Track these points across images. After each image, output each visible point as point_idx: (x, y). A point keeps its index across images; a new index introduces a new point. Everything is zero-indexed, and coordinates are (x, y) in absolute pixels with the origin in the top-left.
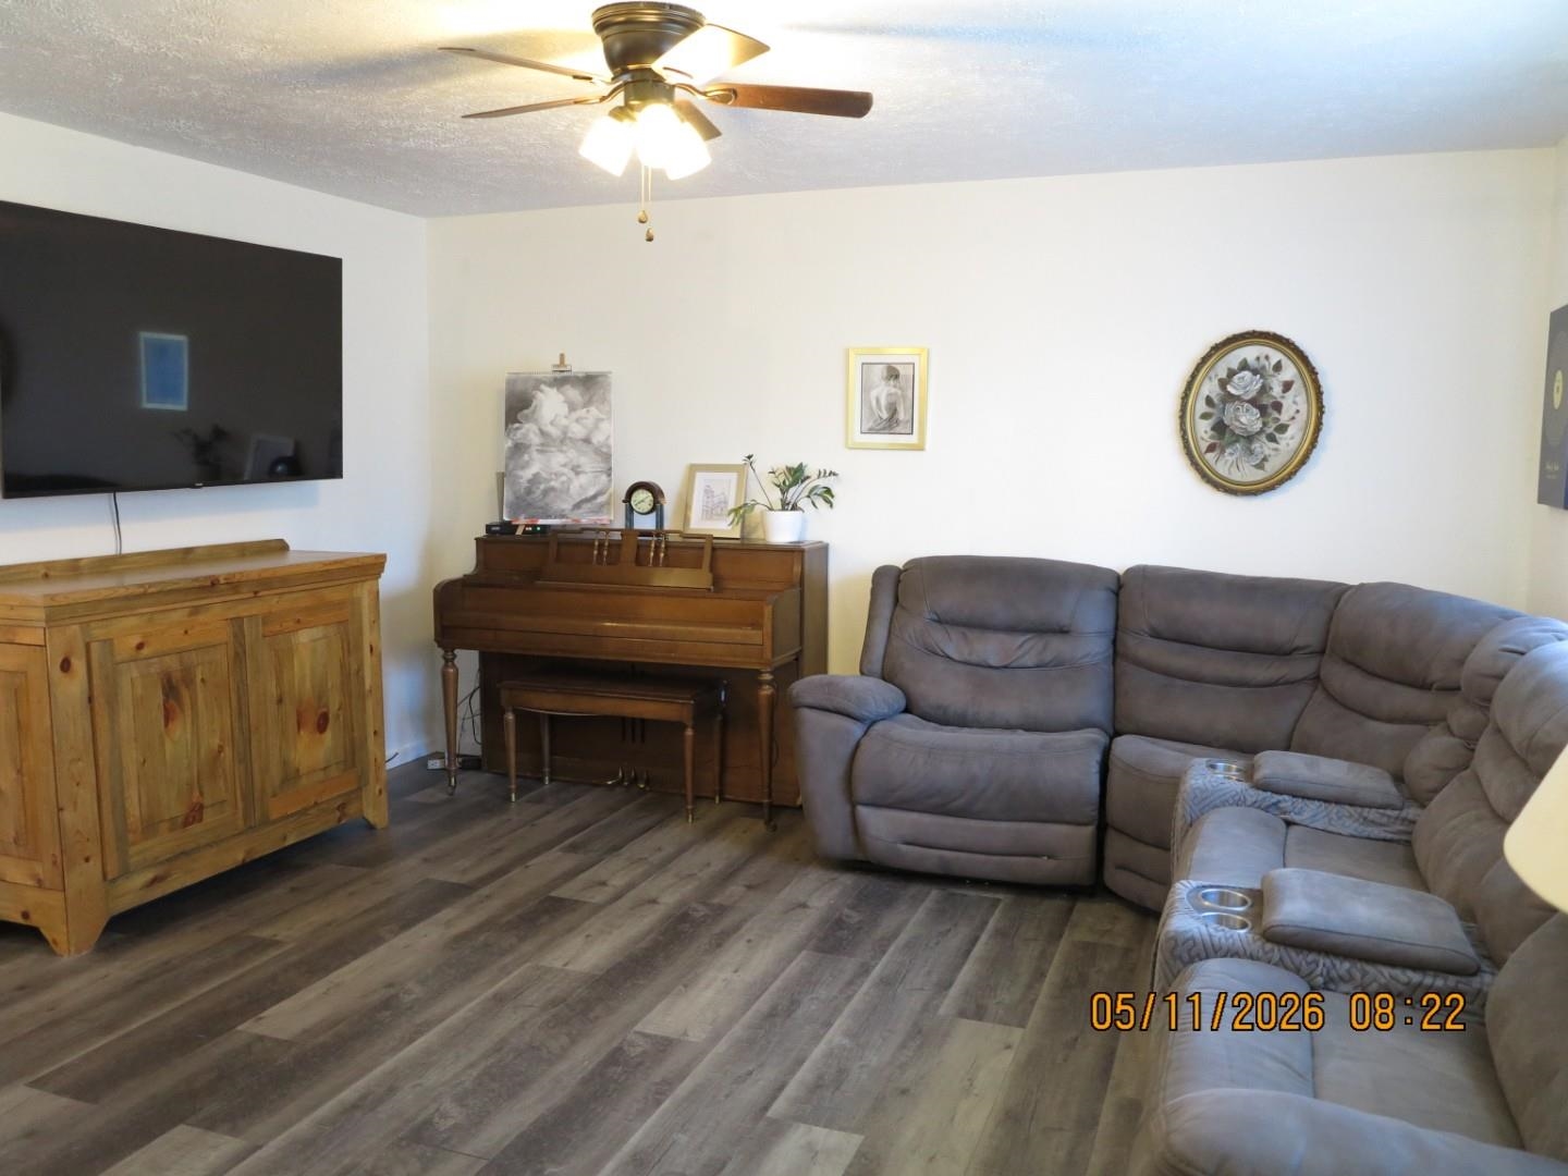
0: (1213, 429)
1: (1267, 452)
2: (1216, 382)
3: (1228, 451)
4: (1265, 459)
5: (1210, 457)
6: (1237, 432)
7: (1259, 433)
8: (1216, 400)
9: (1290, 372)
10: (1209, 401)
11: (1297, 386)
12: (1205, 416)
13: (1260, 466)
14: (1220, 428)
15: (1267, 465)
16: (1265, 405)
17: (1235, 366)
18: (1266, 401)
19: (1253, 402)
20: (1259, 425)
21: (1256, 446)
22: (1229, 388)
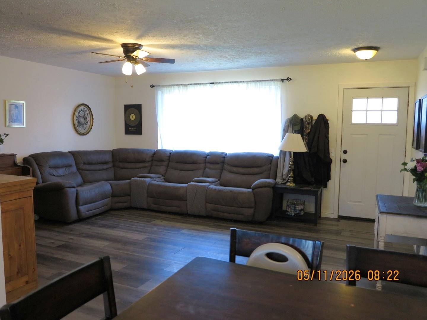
0: (78, 122)
1: (86, 127)
2: (78, 113)
3: (80, 127)
4: (85, 128)
5: (78, 128)
6: (81, 123)
7: (84, 123)
8: (78, 117)
9: (88, 112)
10: (77, 117)
11: (89, 114)
12: (77, 120)
13: (85, 130)
14: (79, 122)
15: (86, 129)
16: (85, 118)
17: (80, 110)
18: (85, 117)
19: (83, 117)
20: (84, 122)
21: (84, 126)
22: (80, 114)
